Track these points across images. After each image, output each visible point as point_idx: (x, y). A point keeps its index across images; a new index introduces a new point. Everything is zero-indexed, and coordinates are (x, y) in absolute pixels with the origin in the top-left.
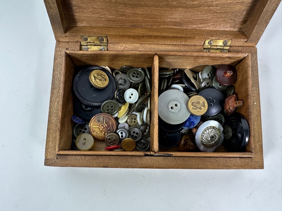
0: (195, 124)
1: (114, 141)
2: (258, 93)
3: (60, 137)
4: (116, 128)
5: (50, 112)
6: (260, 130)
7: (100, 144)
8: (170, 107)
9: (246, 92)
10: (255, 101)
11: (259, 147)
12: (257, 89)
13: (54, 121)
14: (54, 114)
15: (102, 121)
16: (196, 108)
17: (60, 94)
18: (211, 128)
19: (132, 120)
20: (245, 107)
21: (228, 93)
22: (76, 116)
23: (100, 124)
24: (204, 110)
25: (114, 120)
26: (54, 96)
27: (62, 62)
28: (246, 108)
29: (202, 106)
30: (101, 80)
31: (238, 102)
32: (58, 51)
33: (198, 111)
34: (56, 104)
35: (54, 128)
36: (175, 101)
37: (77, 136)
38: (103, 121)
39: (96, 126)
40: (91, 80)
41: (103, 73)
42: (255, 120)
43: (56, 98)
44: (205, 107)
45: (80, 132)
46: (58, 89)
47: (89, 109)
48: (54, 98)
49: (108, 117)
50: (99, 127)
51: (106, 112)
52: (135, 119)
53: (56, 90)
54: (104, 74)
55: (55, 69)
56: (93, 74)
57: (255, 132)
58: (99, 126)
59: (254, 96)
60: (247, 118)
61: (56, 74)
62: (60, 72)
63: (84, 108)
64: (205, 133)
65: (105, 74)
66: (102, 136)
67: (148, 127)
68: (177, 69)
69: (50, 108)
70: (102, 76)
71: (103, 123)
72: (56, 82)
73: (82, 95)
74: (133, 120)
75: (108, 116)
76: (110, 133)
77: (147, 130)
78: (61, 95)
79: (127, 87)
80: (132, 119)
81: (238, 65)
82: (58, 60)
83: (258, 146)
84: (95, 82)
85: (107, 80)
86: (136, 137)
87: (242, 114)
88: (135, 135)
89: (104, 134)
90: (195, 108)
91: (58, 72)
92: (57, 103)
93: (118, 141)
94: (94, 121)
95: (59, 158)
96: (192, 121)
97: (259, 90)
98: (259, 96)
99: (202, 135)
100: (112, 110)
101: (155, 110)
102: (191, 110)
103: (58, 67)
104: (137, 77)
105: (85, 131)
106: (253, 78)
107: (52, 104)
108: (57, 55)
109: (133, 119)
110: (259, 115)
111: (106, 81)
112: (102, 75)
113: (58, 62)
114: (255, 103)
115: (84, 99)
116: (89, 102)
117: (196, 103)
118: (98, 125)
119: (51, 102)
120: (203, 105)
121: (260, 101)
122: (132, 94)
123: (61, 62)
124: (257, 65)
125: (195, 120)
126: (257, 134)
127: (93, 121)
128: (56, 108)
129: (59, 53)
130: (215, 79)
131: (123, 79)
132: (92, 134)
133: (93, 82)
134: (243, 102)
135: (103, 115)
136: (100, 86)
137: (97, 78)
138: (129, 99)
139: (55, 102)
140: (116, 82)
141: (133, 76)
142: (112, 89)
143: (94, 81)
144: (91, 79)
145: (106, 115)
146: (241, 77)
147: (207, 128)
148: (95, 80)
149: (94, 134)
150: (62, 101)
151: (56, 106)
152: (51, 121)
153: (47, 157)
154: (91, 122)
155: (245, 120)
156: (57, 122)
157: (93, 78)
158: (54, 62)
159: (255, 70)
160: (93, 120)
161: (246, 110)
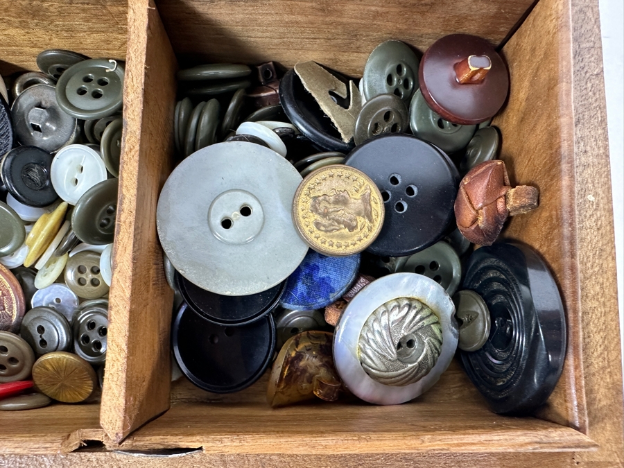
0: (332, 291)
1: (12, 361)
2: (602, 151)
6: (612, 315)
8: (217, 222)
9: (551, 147)
10: (590, 186)
11: (606, 396)
12: (600, 131)
16: (329, 221)
18: (399, 306)
19: (83, 276)
20: (545, 214)
21: (475, 155)
24: (366, 229)
28: (551, 216)
29: (359, 214)
31: (516, 193)
33: (343, 237)
36: (240, 193)
42: (590, 271)
44: (371, 221)
52: (93, 271)
57: (591, 326)
59: (586, 166)
60: (554, 266)
64: (376, 326)
74: (89, 276)
79: (63, 139)
80: (82, 270)
81: (514, 37)
83: (602, 390)
86: (98, 345)
87: (532, 248)
88: (93, 336)
90: (324, 221)
96: (323, 279)
97: (606, 139)
98: (607, 164)
99: (361, 336)
101: (119, 232)
102: (307, 230)
104: (97, 95)
106: (583, 83)
109: (85, 270)
110: (608, 249)
114: (591, 198)
117: (332, 199)
120: (363, 207)
121: (610, 188)
122: (80, 169)
124: (599, 27)
125: (333, 275)
126: (598, 338)
130: (419, 101)
131: (48, 105)
134: (539, 191)
138: (68, 190)
141: (82, 92)
146: (526, 83)
147: (384, 305)
155: (547, 275)
159: (589, 49)
161: (552, 228)
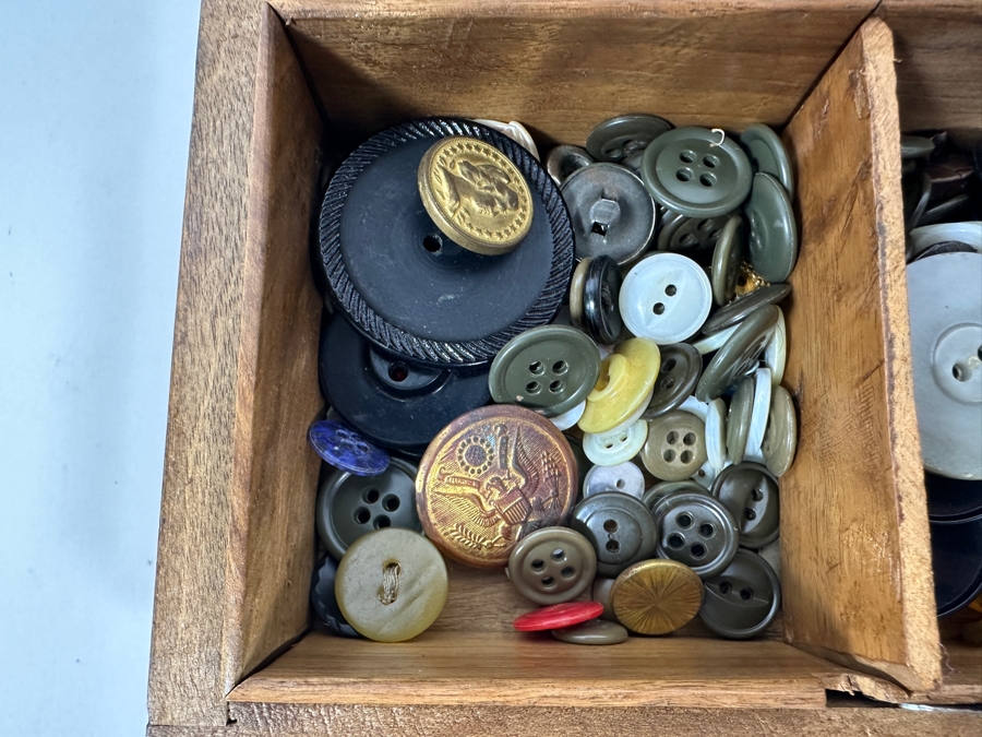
1: (568, 570)
3: (247, 586)
4: (573, 494)
5: (174, 412)
7: (473, 589)
8: (946, 371)
13: (201, 471)
14: (204, 425)
15: (497, 453)
17: (243, 290)
19: (673, 448)
22: (334, 428)
23: (486, 475)
25: (562, 444)
26: (201, 304)
27: (252, 82)
30: (489, 202)
32: (224, 9)
34: (212, 355)
35: (203, 515)
36: (977, 328)
37: (346, 549)
38: (504, 456)
39: (459, 490)
40: (435, 199)
41: (496, 156)
43: (215, 316)
45: (360, 524)
46: (229, 254)
47: (413, 380)
48: (201, 318)
49: (531, 429)
50: (474, 491)
51: (519, 398)
52: (688, 440)
53: (216, 262)
54: (504, 164)
55: (208, 129)
56: (442, 159)
58: (479, 485)
61: (214, 162)
62: (237, 149)
63: (386, 376)
65: (510, 165)
66: (491, 546)
67: (764, 489)
68: (941, 131)
69: (178, 381)
70: (497, 177)
71: (504, 466)
72: (214, 212)
73: (371, 294)
74: (679, 448)
75: (528, 423)
76: (540, 526)
77: (760, 508)
78: (249, 294)
79: (634, 244)
80: (672, 439)
82: (220, 71)
84: (454, 212)
85: (521, 201)
86: (698, 549)
88: (689, 536)
89: (507, 534)
91: (226, 147)
92: (220, 348)
93: (588, 575)
94: (450, 456)
95: (241, 720)
100: (554, 386)
101: (892, 387)
103: (225, 110)
104: (705, 182)
105: (392, 515)
107: (188, 358)
108: (213, 37)
109: (680, 440)
111: (516, 207)
112: (495, 168)
113: (222, 80)
115: (385, 320)
116: (421, 337)
118: (470, 483)
119: (183, 342)
122: (671, 290)
123: (244, 79)
127: (442, 454)
128: (217, 378)
129: (230, 25)
131: (615, 195)
132: (437, 534)
133: (447, 209)
135: (502, 420)
136: (486, 237)
137: (468, 190)
138: (649, 321)
139: (210, 342)
140: (573, 214)
141: (681, 177)
142: (551, 258)
143: (448, 203)
144: (431, 189)
145: (519, 419)
148: (458, 199)
149: (449, 533)
150: (255, 333)
151: (215, 366)
152: (182, 468)
153: (163, 714)
154: (431, 463)
156: (226, 477)
157: (444, 187)
158: (198, 84)
160: (441, 447)
